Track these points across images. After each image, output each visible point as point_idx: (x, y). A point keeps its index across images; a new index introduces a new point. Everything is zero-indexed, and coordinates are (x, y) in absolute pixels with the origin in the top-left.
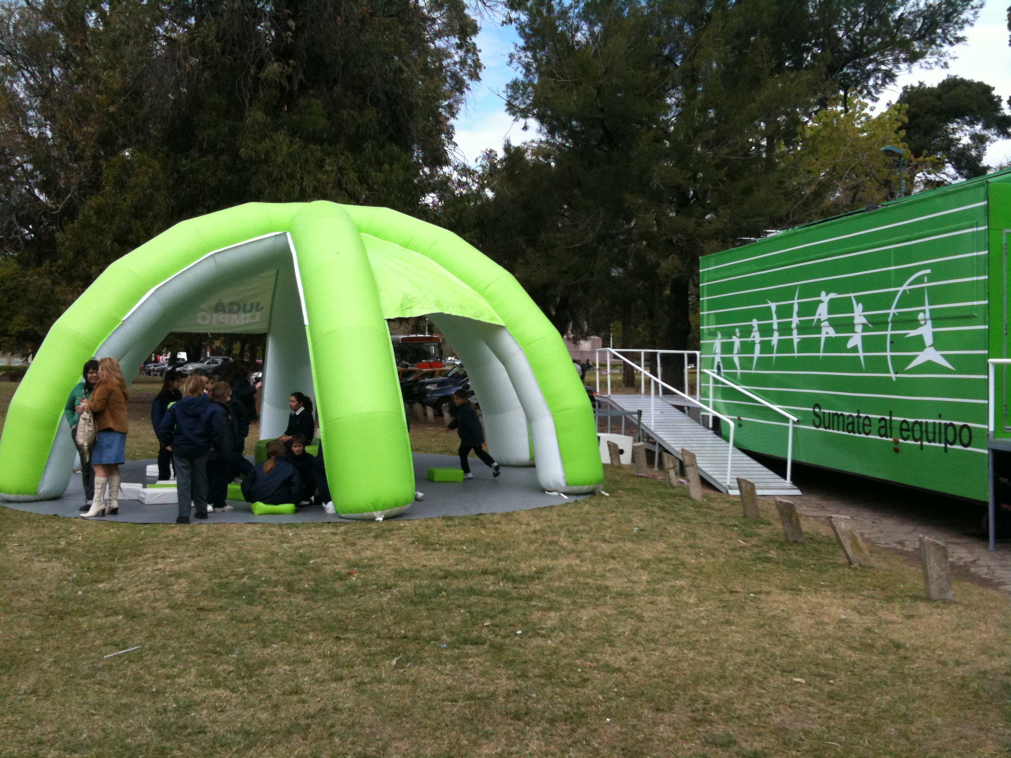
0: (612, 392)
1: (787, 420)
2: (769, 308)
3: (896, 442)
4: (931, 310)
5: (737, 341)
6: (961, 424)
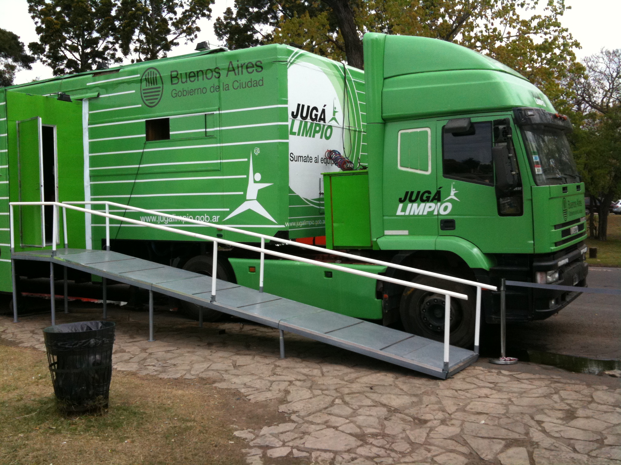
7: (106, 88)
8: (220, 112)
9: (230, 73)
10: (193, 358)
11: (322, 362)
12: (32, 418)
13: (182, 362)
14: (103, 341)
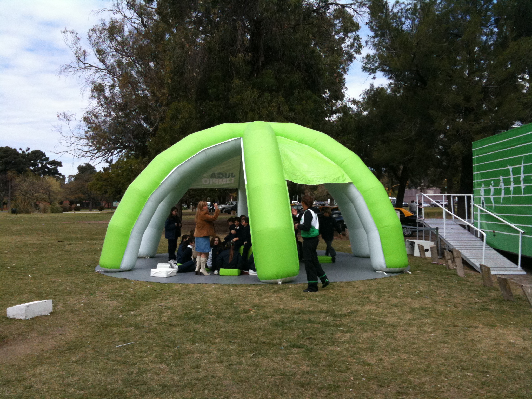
0: (425, 217)
1: (518, 232)
2: (509, 169)
5: (492, 188)
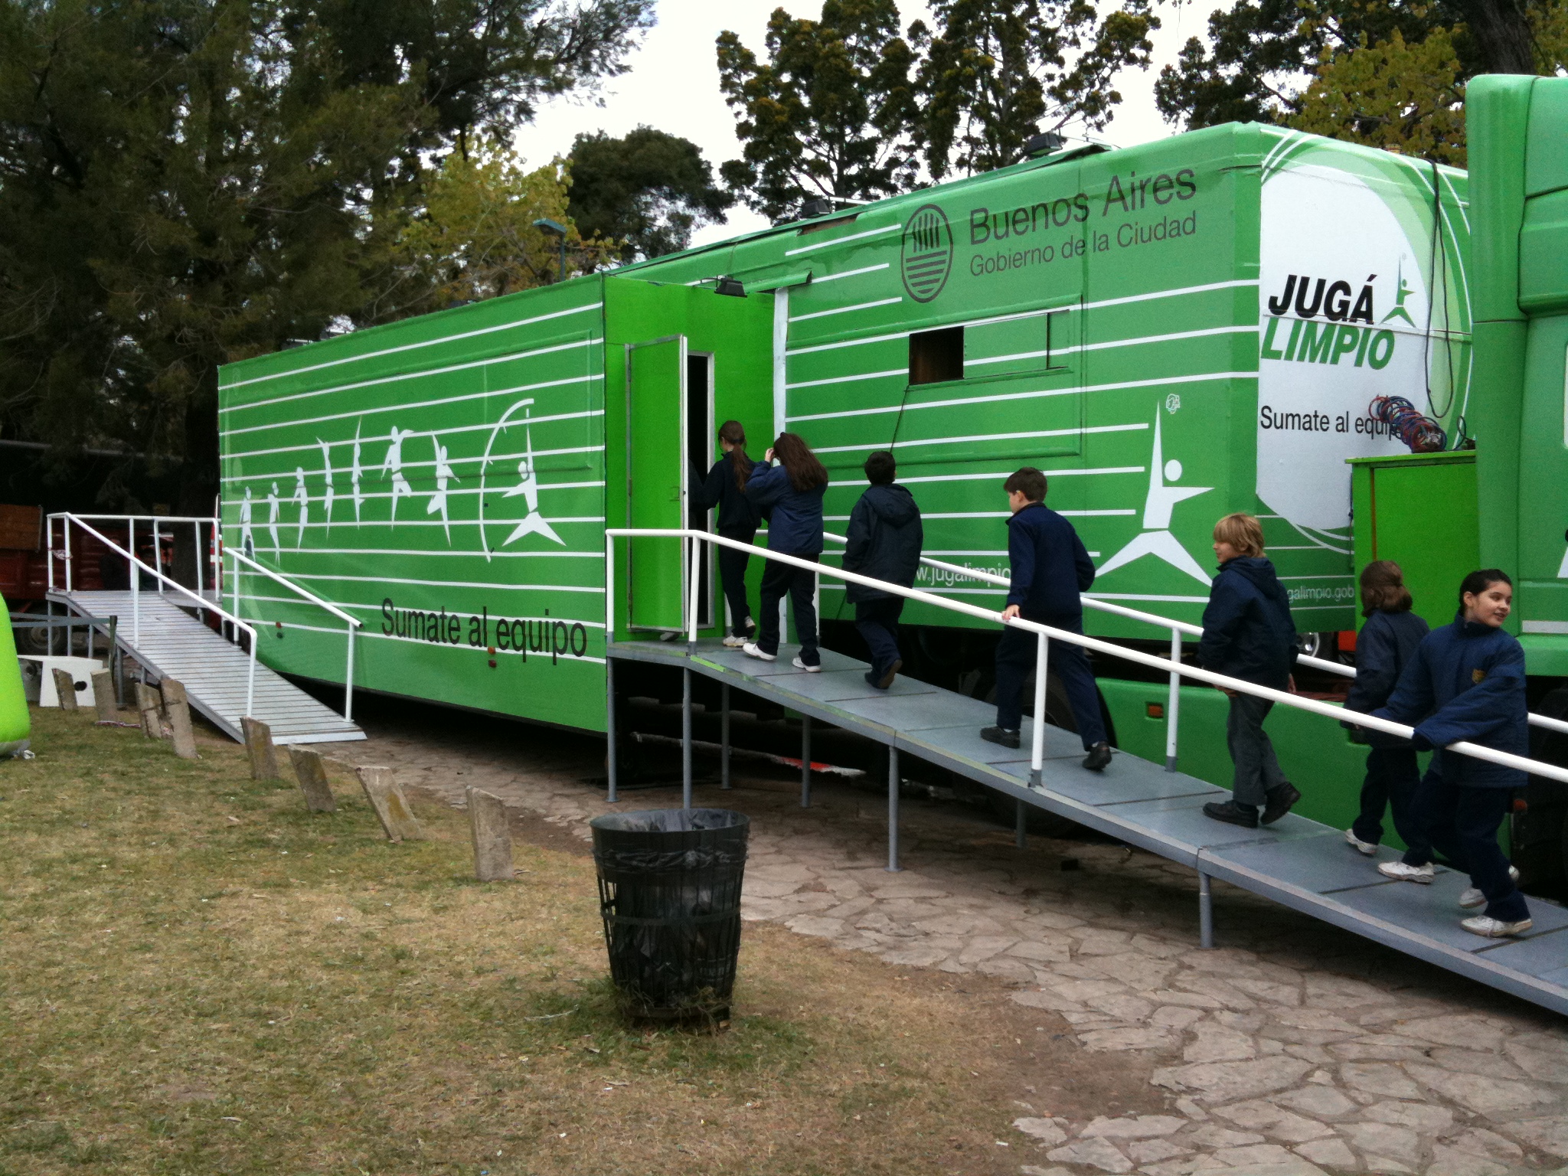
0: (73, 587)
1: (344, 624)
2: (320, 451)
3: (492, 652)
4: (534, 458)
5: (274, 501)
6: (573, 622)
7: (828, 260)
8: (1085, 306)
9: (1112, 206)
10: (977, 922)
11: (1311, 970)
12: (559, 1022)
13: (948, 929)
14: (716, 858)
